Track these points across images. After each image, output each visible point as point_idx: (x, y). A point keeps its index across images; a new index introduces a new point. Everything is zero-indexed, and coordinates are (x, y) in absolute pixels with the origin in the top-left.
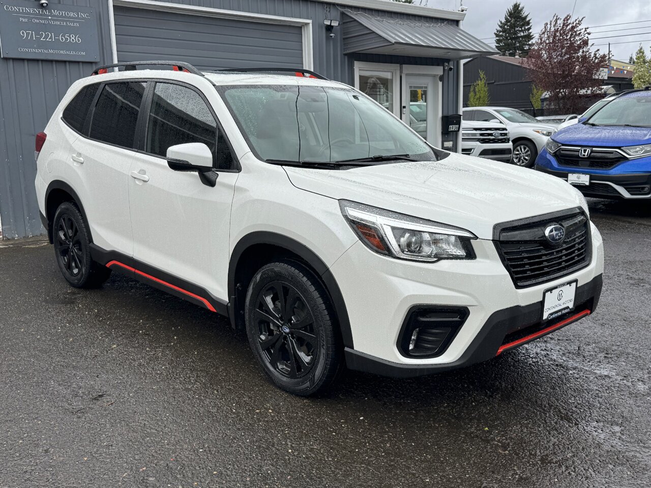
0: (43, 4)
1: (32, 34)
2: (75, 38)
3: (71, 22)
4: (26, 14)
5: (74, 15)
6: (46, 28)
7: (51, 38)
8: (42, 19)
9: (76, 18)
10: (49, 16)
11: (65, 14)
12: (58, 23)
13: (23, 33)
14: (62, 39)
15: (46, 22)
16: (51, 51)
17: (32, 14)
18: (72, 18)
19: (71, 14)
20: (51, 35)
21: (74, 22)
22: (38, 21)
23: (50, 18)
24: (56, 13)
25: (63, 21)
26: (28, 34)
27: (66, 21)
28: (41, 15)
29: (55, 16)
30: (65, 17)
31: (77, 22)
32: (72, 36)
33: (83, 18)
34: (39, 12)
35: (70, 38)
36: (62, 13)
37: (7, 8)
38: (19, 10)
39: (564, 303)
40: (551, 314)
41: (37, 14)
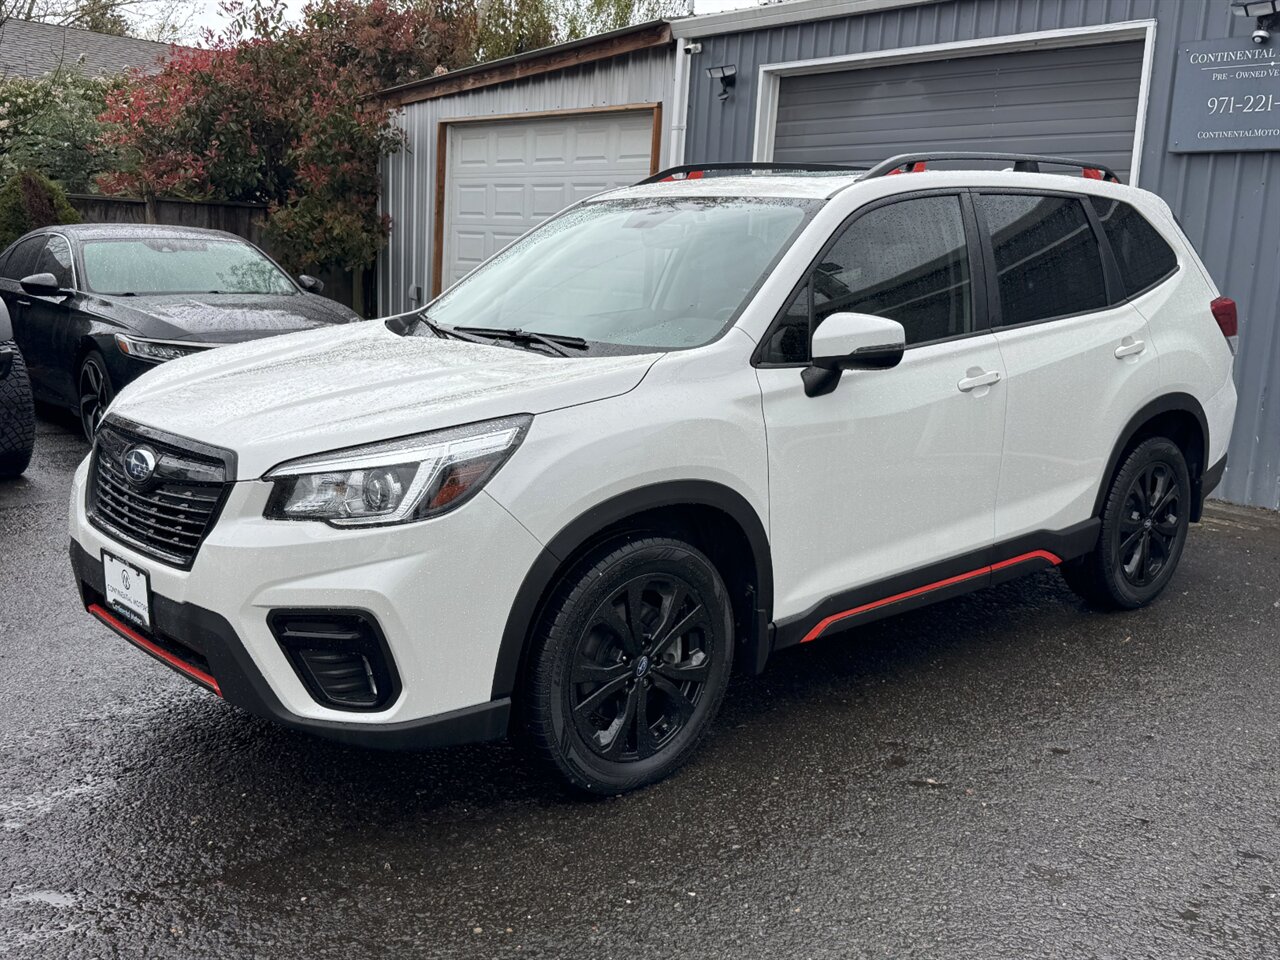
0: (1256, 38)
1: (1229, 101)
4: (1227, 63)
6: (1260, 86)
7: (1266, 105)
8: (1253, 69)
13: (1213, 103)
15: (1263, 74)
16: (1260, 133)
17: (1239, 62)
20: (1267, 99)
22: (1246, 75)
23: (1271, 65)
26: (1221, 103)
28: (1256, 61)
34: (1253, 55)
37: (1195, 58)
38: (1216, 58)
39: (135, 602)
40: (117, 603)
41: (1248, 61)
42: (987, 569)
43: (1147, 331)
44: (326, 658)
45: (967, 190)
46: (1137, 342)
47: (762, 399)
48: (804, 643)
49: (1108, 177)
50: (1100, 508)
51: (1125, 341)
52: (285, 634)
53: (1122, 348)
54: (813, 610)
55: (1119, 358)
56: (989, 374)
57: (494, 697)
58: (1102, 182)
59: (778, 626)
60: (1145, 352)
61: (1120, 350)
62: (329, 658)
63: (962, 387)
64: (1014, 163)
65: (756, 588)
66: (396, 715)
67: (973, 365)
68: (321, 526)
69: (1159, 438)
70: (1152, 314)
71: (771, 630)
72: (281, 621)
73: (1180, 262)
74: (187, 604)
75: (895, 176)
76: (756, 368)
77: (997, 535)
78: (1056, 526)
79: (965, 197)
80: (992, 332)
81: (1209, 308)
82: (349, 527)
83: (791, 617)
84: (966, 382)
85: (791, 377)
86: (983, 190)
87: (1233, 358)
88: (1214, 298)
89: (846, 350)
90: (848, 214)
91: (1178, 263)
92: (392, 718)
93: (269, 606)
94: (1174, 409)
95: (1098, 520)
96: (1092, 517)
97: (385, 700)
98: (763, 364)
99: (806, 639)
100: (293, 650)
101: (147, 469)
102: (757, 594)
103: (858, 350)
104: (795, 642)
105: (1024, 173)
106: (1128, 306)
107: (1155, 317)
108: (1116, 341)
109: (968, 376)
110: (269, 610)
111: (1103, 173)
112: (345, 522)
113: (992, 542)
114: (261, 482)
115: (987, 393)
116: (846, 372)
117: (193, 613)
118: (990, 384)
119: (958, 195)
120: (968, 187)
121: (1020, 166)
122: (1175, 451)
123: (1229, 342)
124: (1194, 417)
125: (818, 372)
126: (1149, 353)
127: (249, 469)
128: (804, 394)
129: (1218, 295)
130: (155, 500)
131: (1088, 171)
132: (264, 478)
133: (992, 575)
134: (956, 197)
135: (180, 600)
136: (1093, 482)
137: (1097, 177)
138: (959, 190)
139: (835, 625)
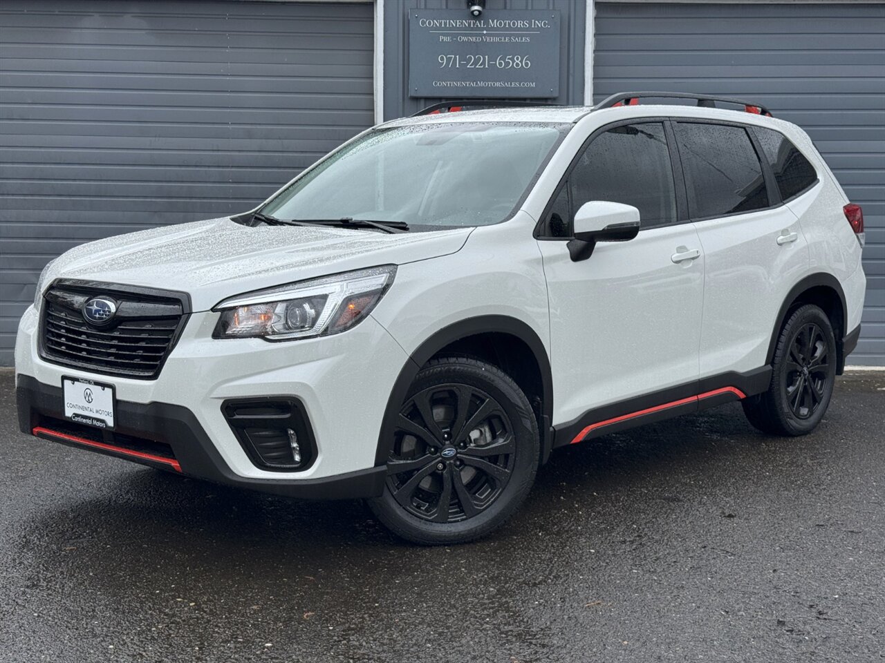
0: (474, 11)
1: (455, 58)
2: (521, 62)
3: (517, 36)
4: (450, 29)
5: (523, 24)
6: (477, 48)
7: (483, 63)
8: (472, 35)
9: (527, 29)
10: (483, 29)
11: (509, 24)
12: (497, 39)
13: (442, 59)
14: (501, 64)
15: (479, 39)
16: (482, 84)
17: (459, 29)
18: (521, 29)
19: (519, 24)
20: (484, 59)
21: (522, 36)
22: (465, 39)
23: (485, 32)
24: (494, 23)
25: (505, 36)
26: (449, 60)
27: (510, 36)
28: (472, 29)
29: (493, 29)
30: (510, 29)
31: (526, 35)
32: (517, 59)
33: (539, 29)
34: (469, 24)
35: (513, 61)
36: (505, 24)
37: (423, 23)
38: (441, 24)
39: (97, 412)
40: (77, 415)
41: (465, 29)
42: (694, 398)
43: (800, 225)
44: (264, 433)
45: (668, 119)
46: (792, 234)
47: (542, 261)
48: (573, 444)
49: (764, 112)
50: (771, 359)
51: (785, 232)
52: (235, 417)
53: (782, 237)
54: (579, 419)
55: (780, 244)
56: (692, 252)
57: (377, 464)
58: (760, 116)
59: (556, 429)
60: (798, 241)
61: (780, 239)
62: (267, 433)
63: (674, 260)
64: (697, 101)
65: (542, 399)
66: (314, 473)
67: (680, 245)
68: (259, 341)
69: (810, 306)
70: (801, 214)
71: (552, 432)
72: (233, 409)
73: (819, 177)
74: (154, 404)
75: (618, 108)
76: (537, 239)
77: (701, 372)
78: (742, 369)
79: (667, 124)
80: (692, 222)
81: (842, 211)
82: (280, 341)
83: (565, 423)
84: (676, 256)
85: (560, 247)
86: (679, 120)
87: (861, 250)
88: (846, 204)
89: (600, 227)
90: (590, 133)
91: (818, 178)
92: (312, 475)
93: (224, 398)
94: (821, 285)
95: (770, 367)
96: (765, 365)
97: (307, 463)
98: (541, 238)
99: (574, 441)
100: (239, 429)
101: (110, 312)
102: (543, 403)
103: (608, 226)
104: (567, 443)
105: (706, 108)
106: (784, 207)
107: (804, 215)
108: (777, 232)
109: (678, 252)
110: (222, 401)
111: (760, 109)
112: (276, 337)
113: (697, 378)
114: (211, 312)
115: (691, 265)
116: (599, 244)
117: (158, 409)
118: (693, 259)
119: (662, 122)
120: (669, 117)
121: (701, 103)
122: (823, 316)
123: (858, 237)
124: (835, 292)
125: (580, 244)
126: (801, 242)
127: (201, 304)
128: (570, 259)
129: (848, 202)
130: (116, 334)
131: (749, 108)
132: (213, 310)
133: (699, 402)
134: (661, 124)
135: (146, 401)
136: (765, 337)
137: (756, 112)
138: (663, 119)
139: (593, 432)
